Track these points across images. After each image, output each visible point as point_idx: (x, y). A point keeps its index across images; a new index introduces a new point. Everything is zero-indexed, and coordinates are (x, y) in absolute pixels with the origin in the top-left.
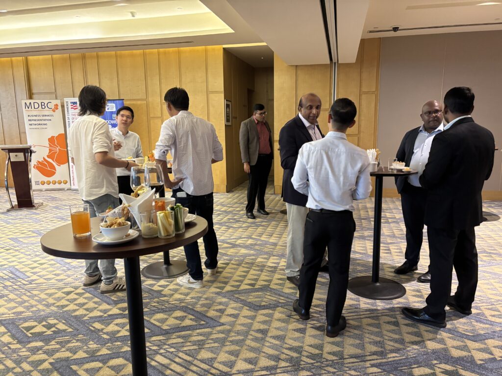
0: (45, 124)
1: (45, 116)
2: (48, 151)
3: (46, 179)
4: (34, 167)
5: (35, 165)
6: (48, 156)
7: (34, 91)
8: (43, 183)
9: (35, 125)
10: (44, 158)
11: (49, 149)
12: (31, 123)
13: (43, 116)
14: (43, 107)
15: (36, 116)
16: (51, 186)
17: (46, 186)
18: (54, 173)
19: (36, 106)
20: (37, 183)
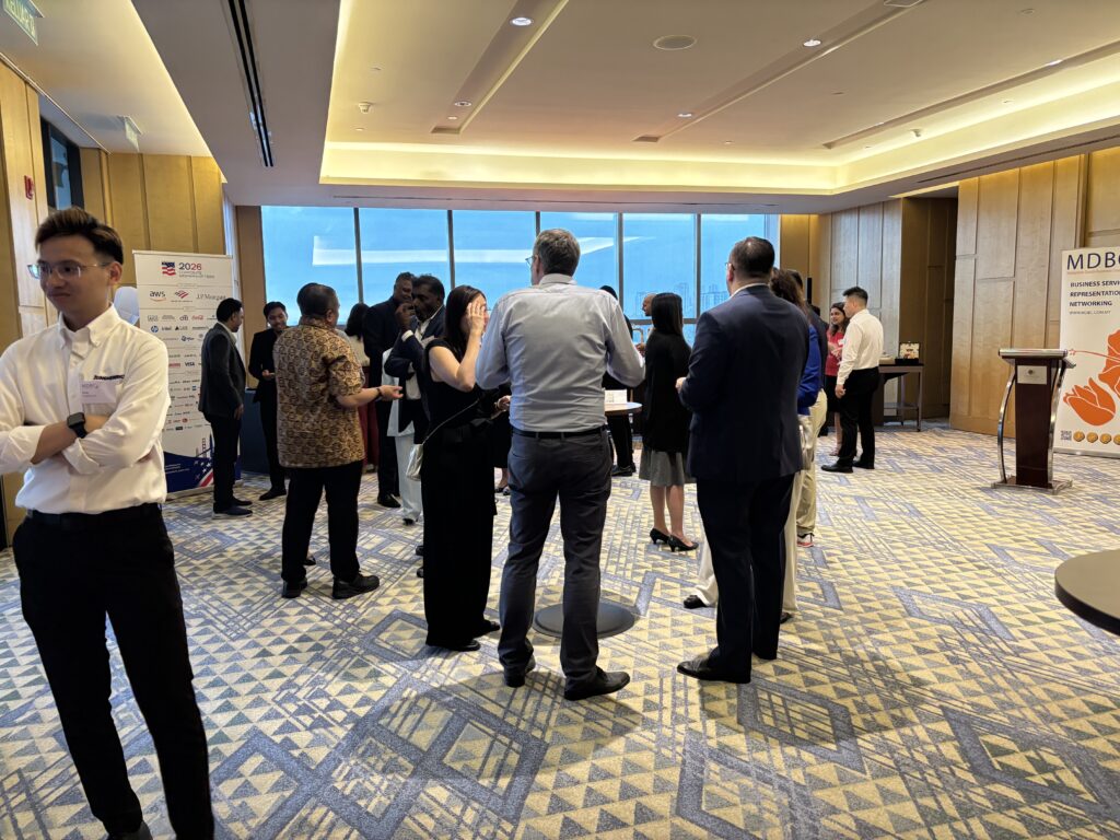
0: (1106, 303)
1: (1111, 283)
2: (1104, 365)
3: (1087, 428)
4: (1065, 399)
5: (1068, 395)
6: (1102, 377)
7: (1095, 227)
8: (1079, 437)
9: (1084, 304)
10: (1091, 381)
11: (1108, 361)
12: (1074, 299)
13: (1105, 283)
14: (1110, 263)
15: (1089, 284)
16: (1098, 447)
17: (1085, 446)
18: (1110, 417)
19: (1094, 261)
20: (1066, 436)
